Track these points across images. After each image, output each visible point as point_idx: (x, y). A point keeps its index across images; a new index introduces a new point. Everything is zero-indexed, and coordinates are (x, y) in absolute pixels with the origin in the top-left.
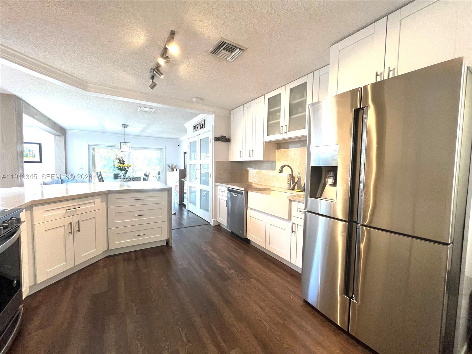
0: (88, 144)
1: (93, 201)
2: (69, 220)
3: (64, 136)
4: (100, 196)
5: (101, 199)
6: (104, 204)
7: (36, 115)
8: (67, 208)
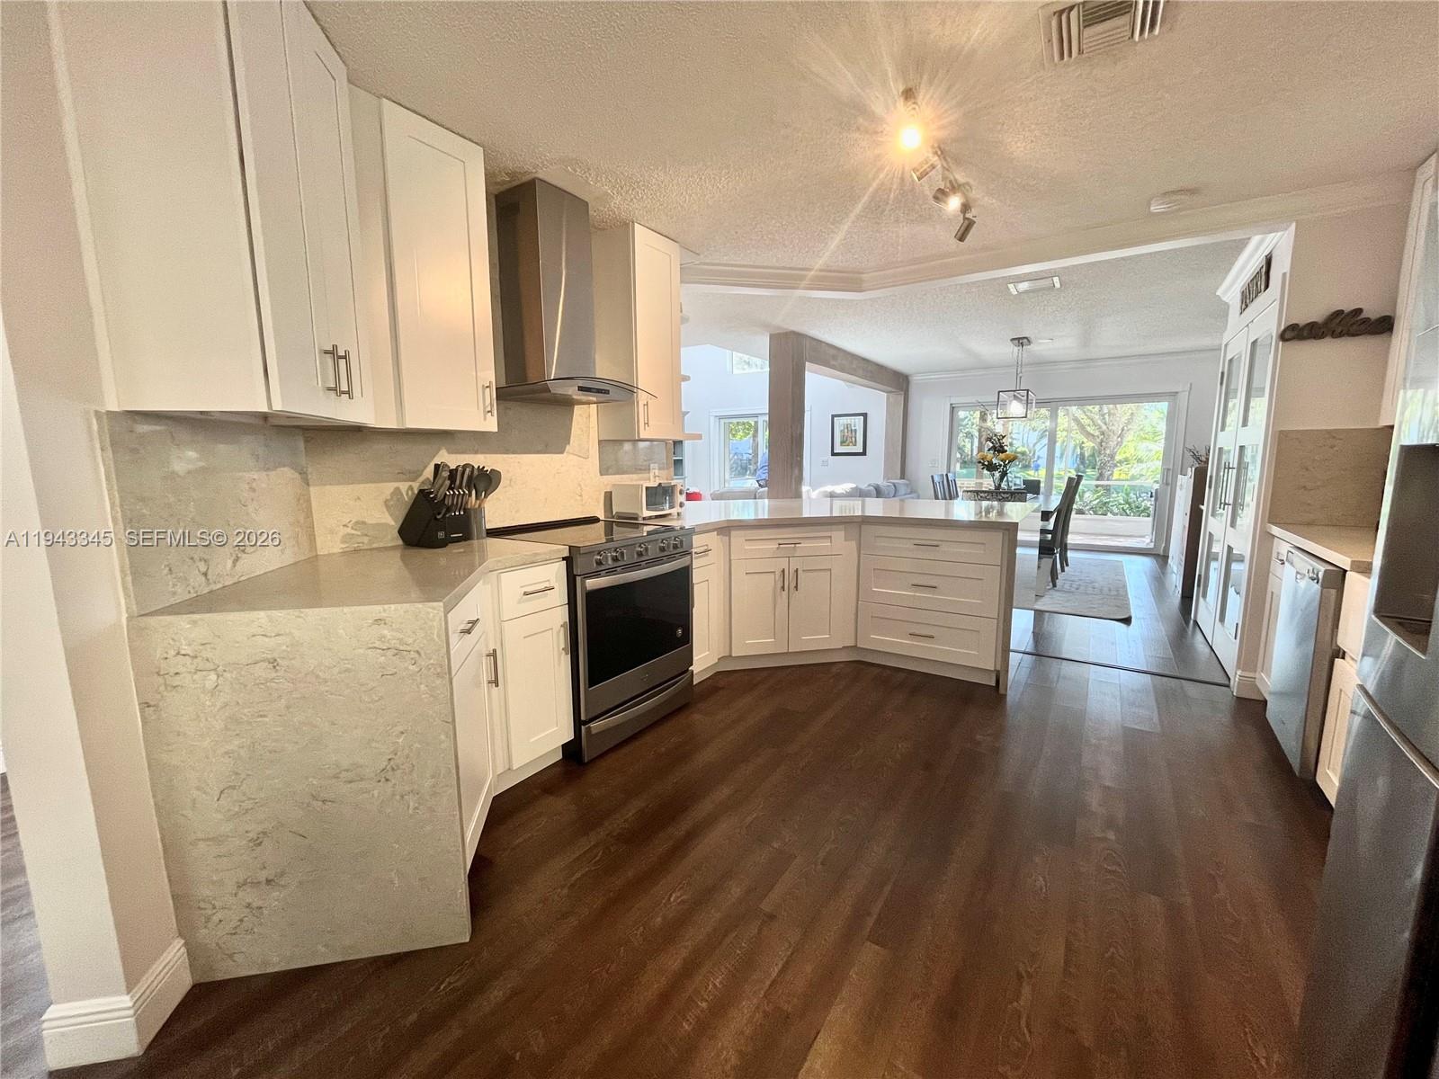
0: (951, 404)
1: (828, 534)
2: (783, 563)
3: (903, 393)
4: (842, 527)
5: (845, 534)
6: (853, 544)
7: (834, 357)
8: (781, 542)
